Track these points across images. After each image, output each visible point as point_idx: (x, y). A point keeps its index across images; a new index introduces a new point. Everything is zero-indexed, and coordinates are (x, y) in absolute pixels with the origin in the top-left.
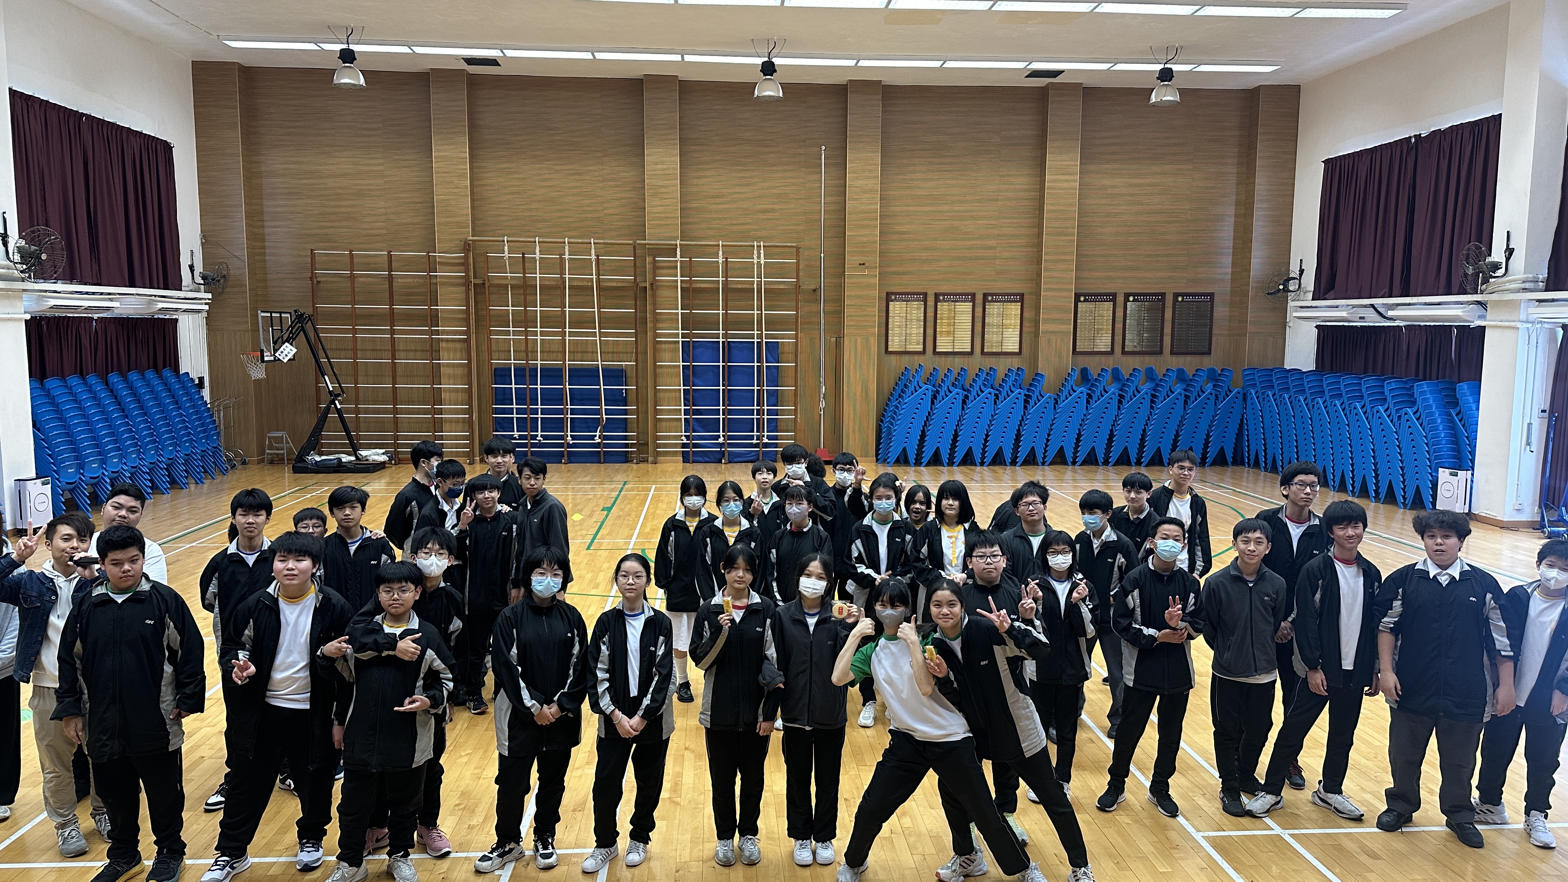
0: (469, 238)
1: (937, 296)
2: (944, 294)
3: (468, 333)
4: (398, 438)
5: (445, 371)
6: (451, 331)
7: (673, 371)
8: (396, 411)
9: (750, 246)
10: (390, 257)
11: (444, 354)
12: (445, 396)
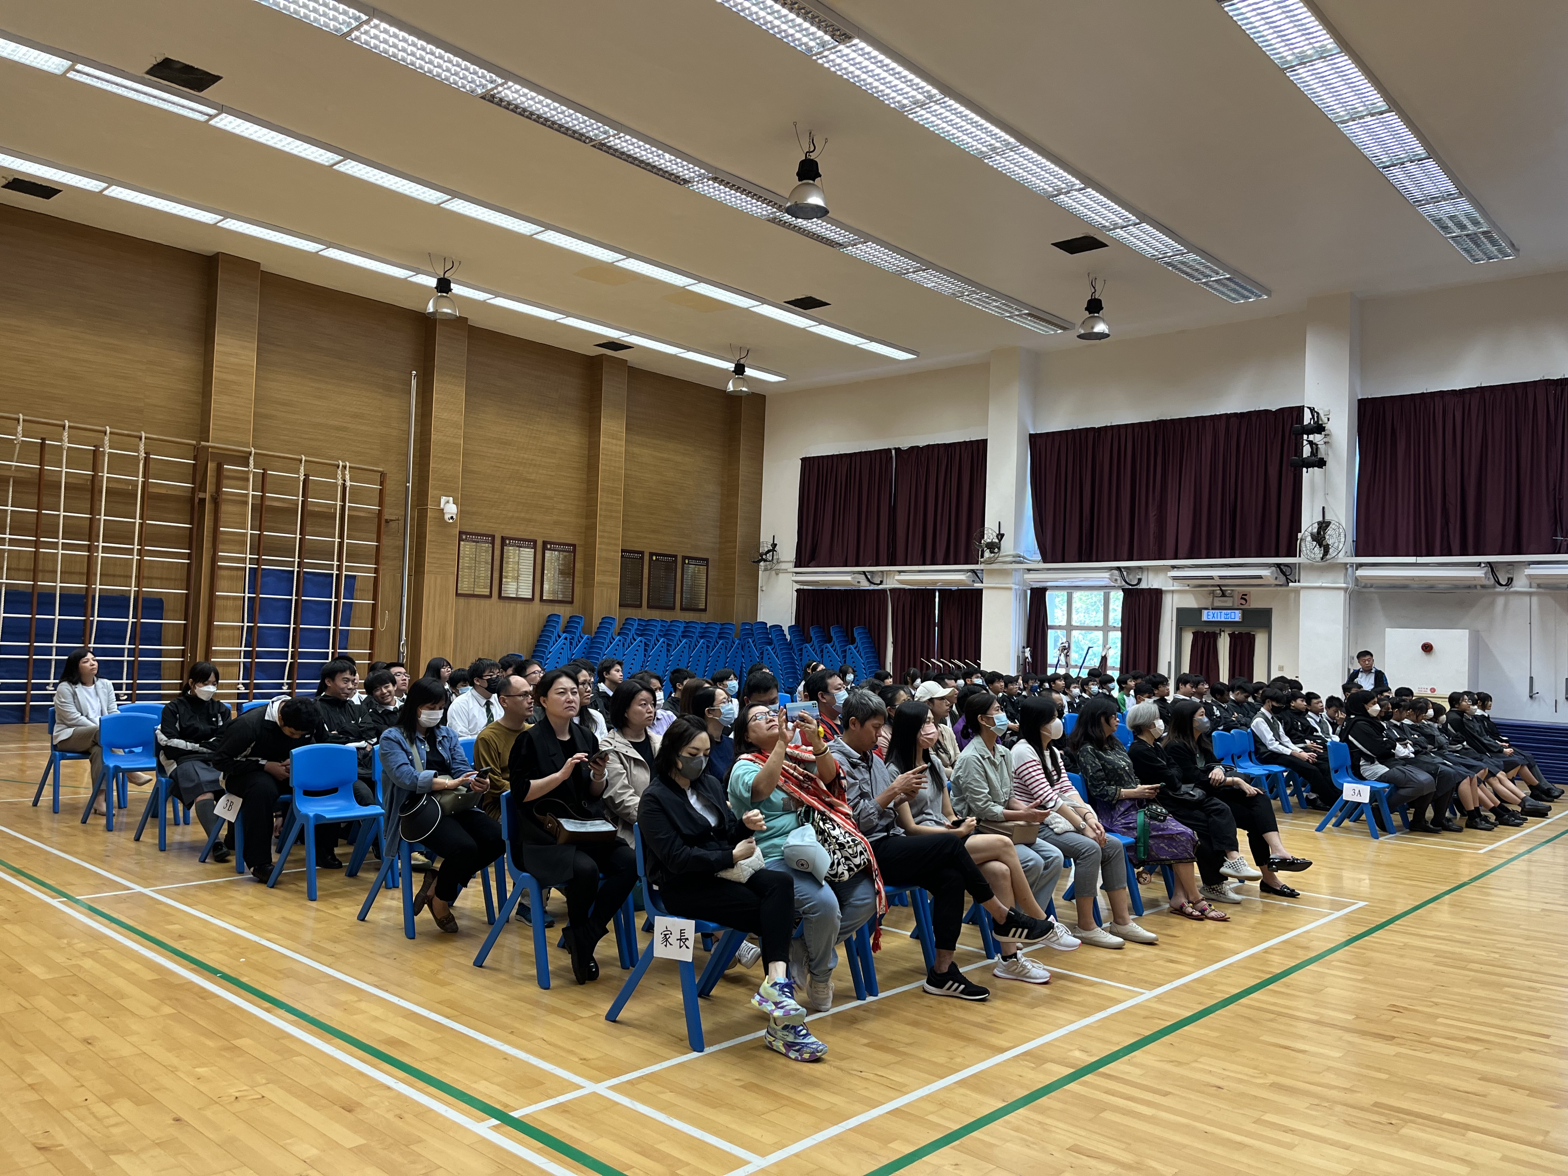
1: (503, 539)
2: (510, 539)
7: (233, 603)
9: (333, 465)
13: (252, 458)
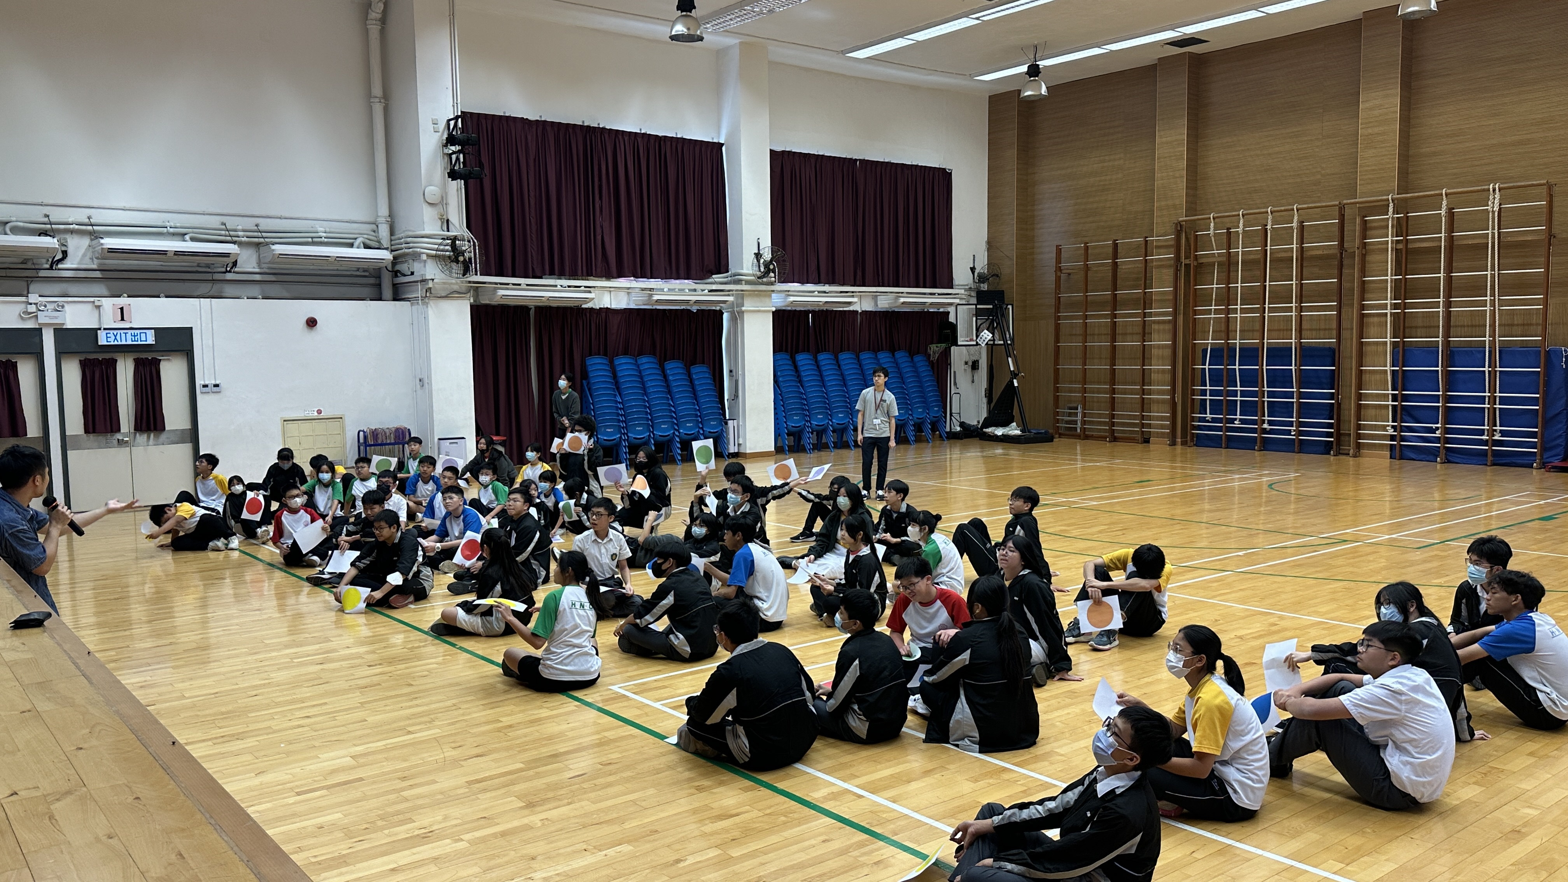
0: (1181, 219)
3: (1175, 314)
4: (1113, 416)
5: (1155, 352)
6: (1161, 313)
7: (1380, 348)
8: (1113, 391)
9: (1484, 190)
10: (1116, 246)
11: (1155, 336)
12: (1154, 377)
13: (1391, 205)
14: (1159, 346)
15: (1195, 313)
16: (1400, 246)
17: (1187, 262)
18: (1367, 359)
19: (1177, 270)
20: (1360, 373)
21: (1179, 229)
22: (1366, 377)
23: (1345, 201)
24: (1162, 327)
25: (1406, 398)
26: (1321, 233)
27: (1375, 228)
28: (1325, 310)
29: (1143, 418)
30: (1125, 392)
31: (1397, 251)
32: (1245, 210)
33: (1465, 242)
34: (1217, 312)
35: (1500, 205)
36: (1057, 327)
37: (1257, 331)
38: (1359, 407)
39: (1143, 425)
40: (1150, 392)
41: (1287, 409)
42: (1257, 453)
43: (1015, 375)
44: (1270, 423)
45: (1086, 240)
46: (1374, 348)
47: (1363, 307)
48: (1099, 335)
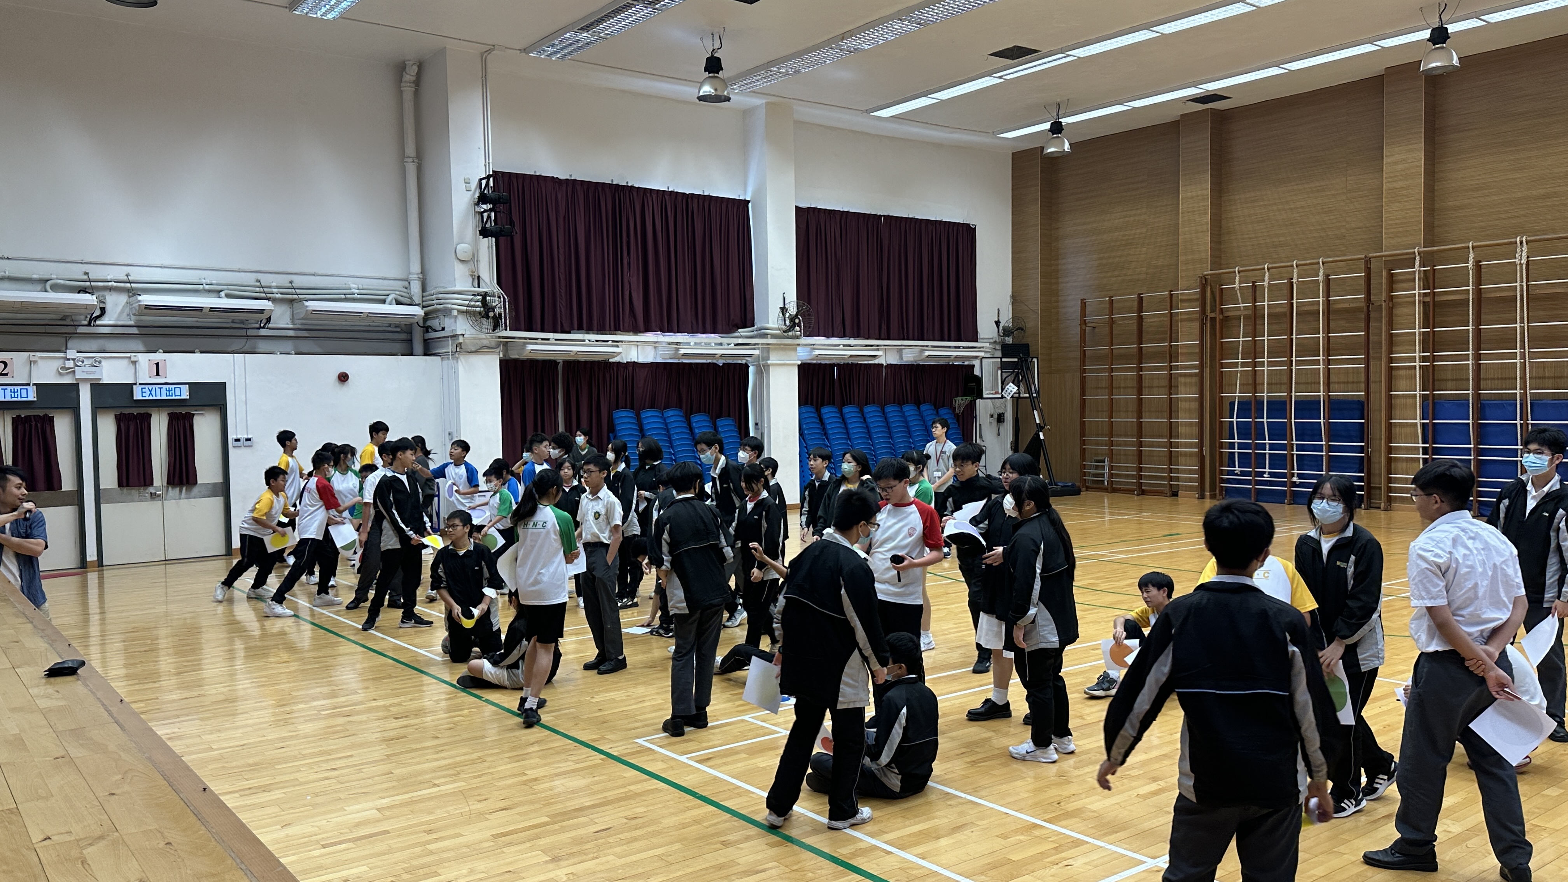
0: (1206, 273)
3: (1202, 367)
4: (1140, 470)
5: (1181, 405)
6: (1187, 366)
7: (1409, 401)
8: (1141, 444)
9: (1511, 243)
10: (1141, 299)
11: (1181, 388)
12: (1181, 430)
13: (1418, 258)
14: (1186, 399)
15: (1222, 366)
16: (1427, 299)
17: (1213, 315)
18: (1396, 412)
19: (1203, 324)
20: (1390, 426)
21: (1204, 282)
22: (1396, 431)
23: (1371, 255)
24: (1188, 380)
25: (1437, 451)
26: (1347, 286)
27: (1403, 281)
28: (1353, 363)
29: (1171, 471)
30: (1152, 445)
31: (1425, 304)
32: (1270, 263)
33: (1493, 295)
34: (1244, 365)
35: (1528, 257)
36: (1083, 380)
37: (1284, 384)
38: (1390, 460)
39: (1171, 479)
40: (1177, 445)
41: (1316, 462)
42: (1287, 507)
43: (1040, 428)
44: (1300, 476)
45: (1111, 293)
46: (1403, 401)
47: (1391, 360)
48: (1124, 388)
